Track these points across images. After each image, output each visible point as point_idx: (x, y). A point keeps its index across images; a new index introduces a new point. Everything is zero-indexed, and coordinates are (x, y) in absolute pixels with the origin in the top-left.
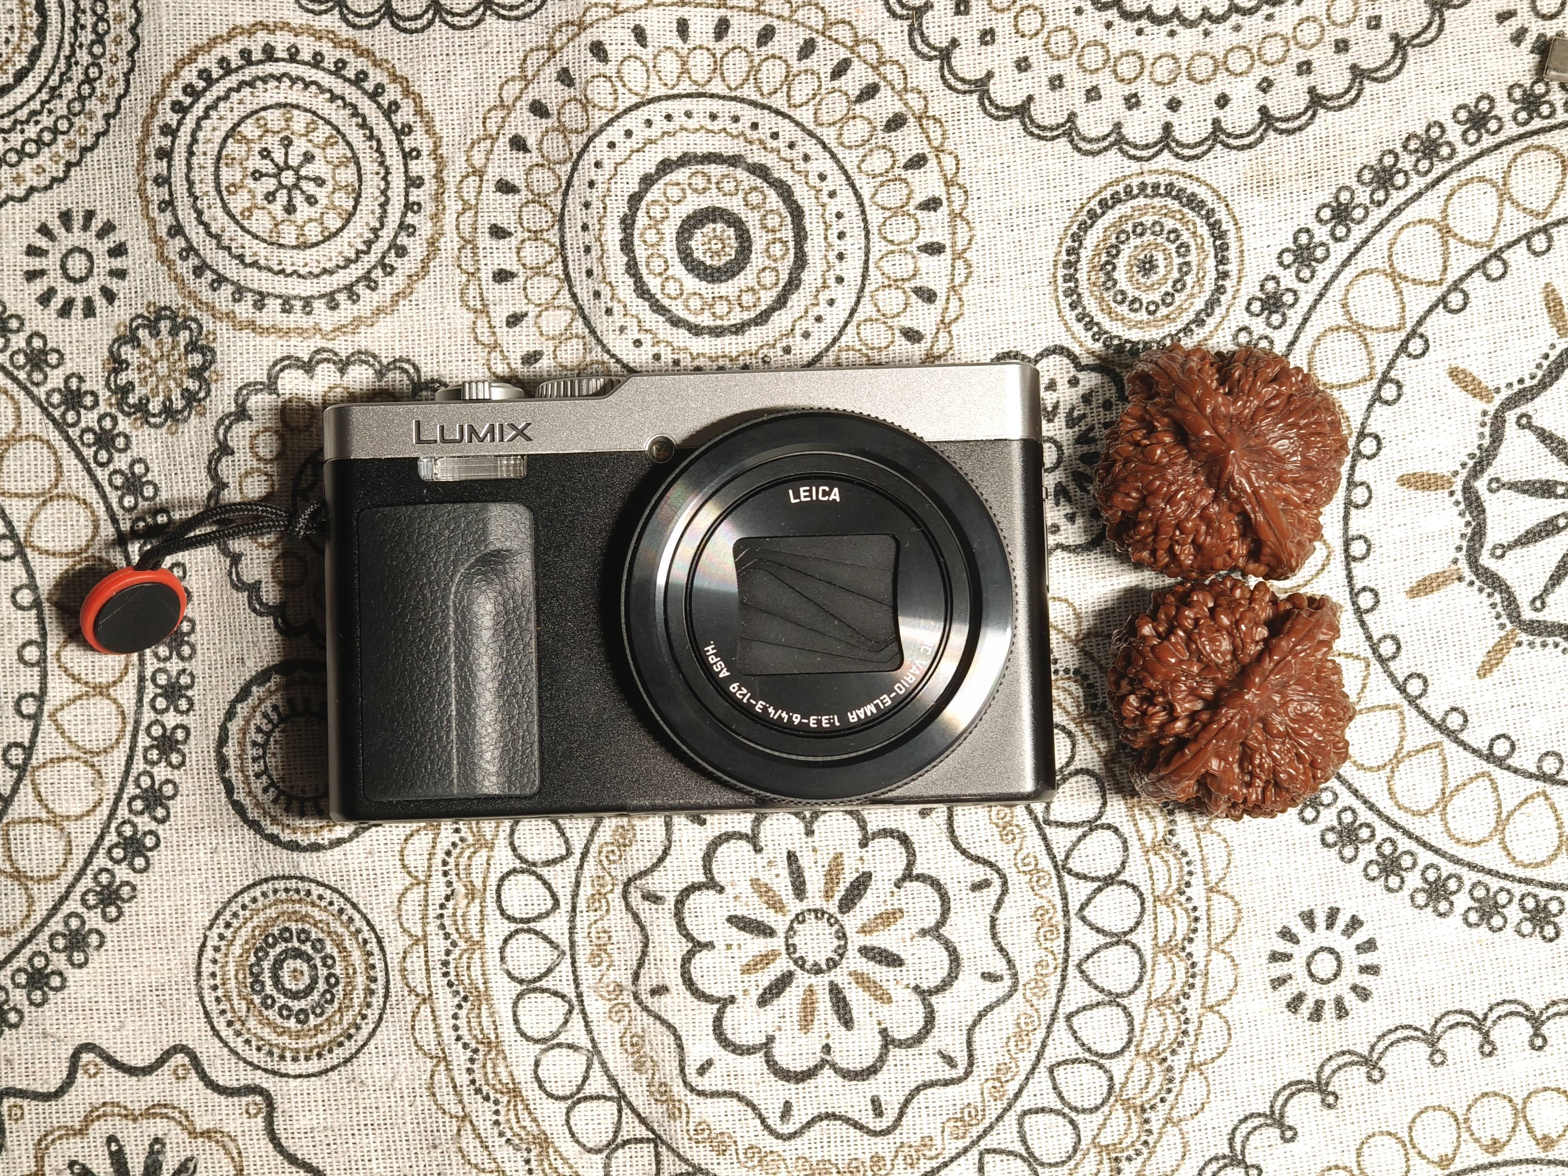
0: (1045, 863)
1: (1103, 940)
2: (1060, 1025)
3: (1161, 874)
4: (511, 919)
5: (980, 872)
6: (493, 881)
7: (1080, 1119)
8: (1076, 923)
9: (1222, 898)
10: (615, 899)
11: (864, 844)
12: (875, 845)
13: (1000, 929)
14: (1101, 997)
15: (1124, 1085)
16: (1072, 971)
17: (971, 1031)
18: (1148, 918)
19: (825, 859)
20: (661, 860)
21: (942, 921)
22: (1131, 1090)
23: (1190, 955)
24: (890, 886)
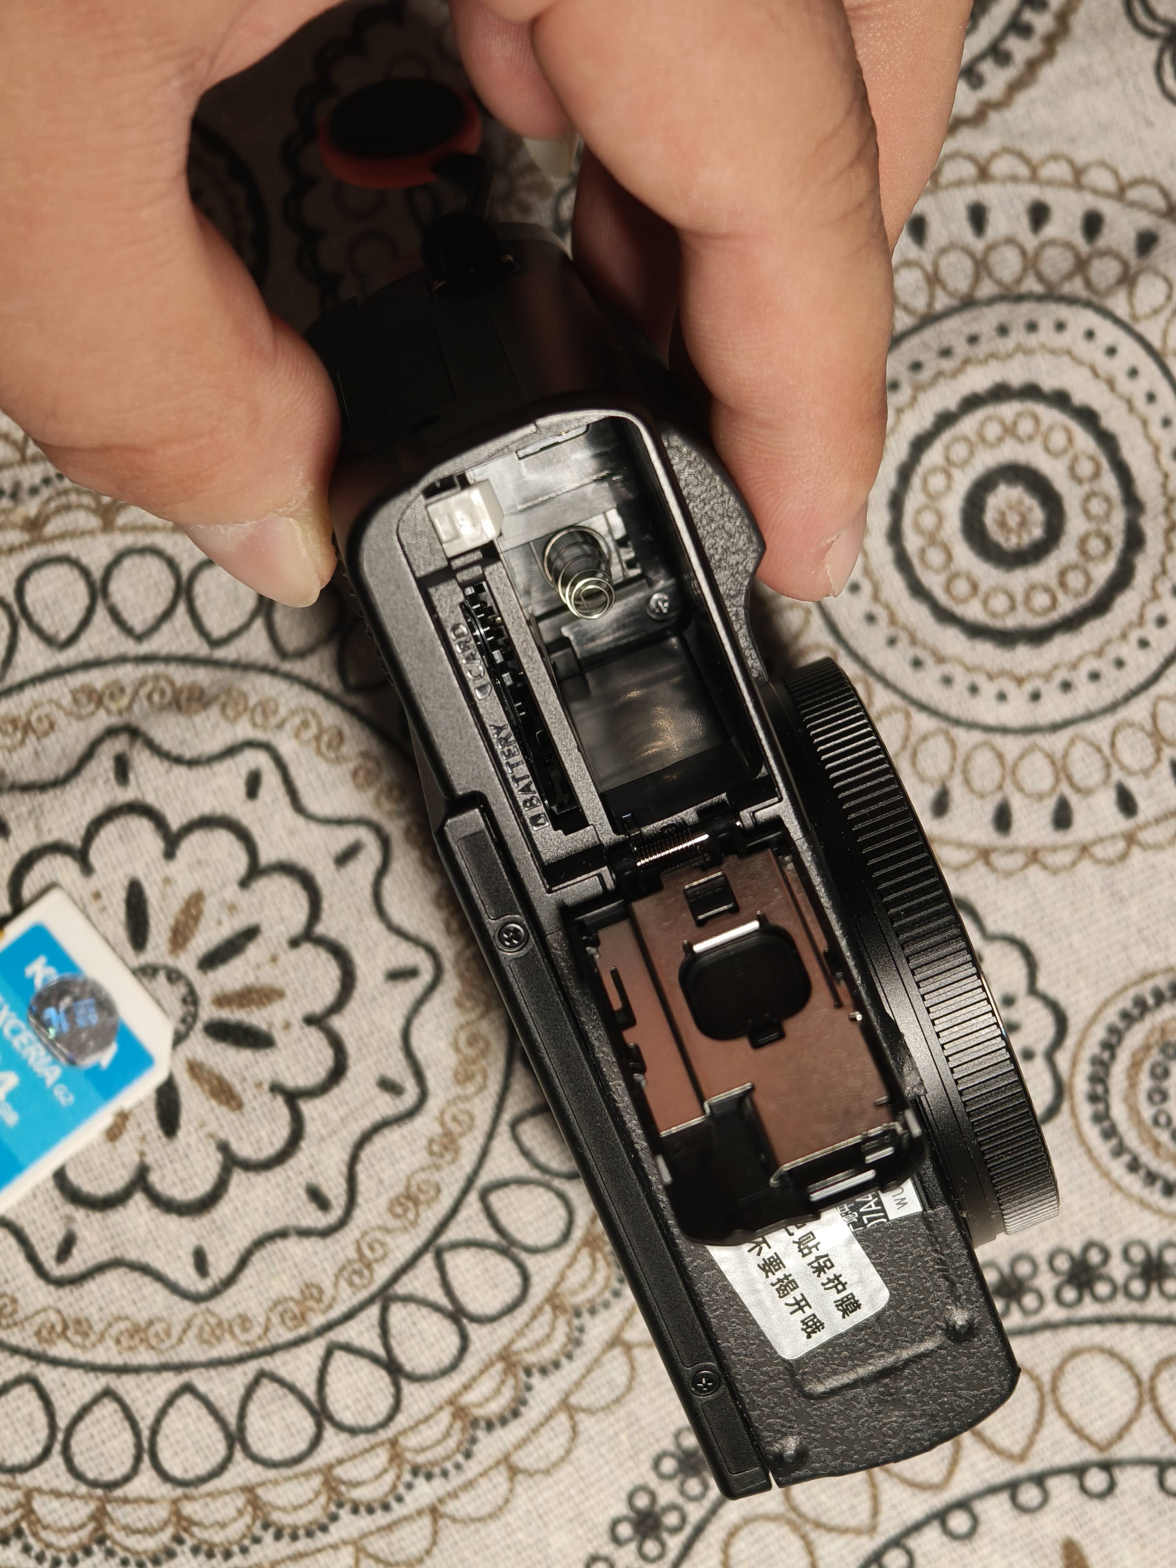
0: (383, 1273)
1: (310, 1392)
2: (171, 1382)
3: (430, 1433)
4: (20, 592)
5: (336, 1192)
6: (60, 548)
7: (56, 1459)
8: (318, 1347)
9: (428, 1531)
10: (101, 721)
11: (311, 1020)
12: (315, 1036)
13: (271, 1248)
14: (232, 1420)
15: (125, 1501)
16: (251, 1368)
17: (116, 1263)
18: (362, 1441)
19: (267, 977)
20: (178, 760)
21: (250, 1166)
22: (121, 1514)
23: (334, 1518)
24: (267, 1077)
